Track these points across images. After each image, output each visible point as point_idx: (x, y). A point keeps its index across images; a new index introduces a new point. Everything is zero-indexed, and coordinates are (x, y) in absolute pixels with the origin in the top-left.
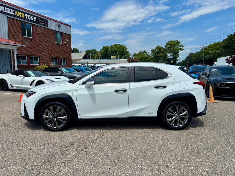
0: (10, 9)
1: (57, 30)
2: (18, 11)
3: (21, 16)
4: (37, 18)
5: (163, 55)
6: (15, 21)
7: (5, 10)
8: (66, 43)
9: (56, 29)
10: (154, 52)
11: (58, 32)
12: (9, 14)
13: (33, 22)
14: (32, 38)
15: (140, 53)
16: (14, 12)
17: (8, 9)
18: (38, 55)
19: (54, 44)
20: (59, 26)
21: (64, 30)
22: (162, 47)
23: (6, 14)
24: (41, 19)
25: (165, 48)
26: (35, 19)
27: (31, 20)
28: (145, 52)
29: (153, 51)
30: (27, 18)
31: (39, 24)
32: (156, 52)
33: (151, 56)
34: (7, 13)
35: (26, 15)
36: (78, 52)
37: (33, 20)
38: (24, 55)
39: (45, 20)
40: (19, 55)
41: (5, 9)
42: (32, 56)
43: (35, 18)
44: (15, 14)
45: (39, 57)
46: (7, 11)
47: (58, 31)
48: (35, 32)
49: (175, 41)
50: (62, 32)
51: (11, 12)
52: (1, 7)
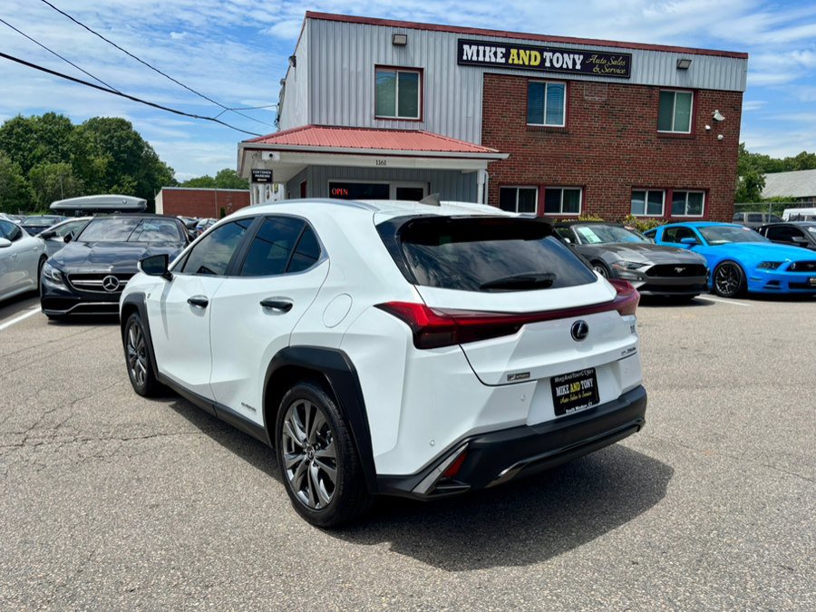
0: (493, 49)
1: (673, 85)
2: (519, 47)
3: (527, 63)
4: (587, 55)
6: (508, 82)
7: (478, 55)
8: (708, 127)
9: (671, 78)
11: (677, 92)
12: (490, 63)
13: (573, 71)
14: (563, 126)
16: (507, 55)
17: (488, 49)
18: (580, 180)
19: (653, 138)
20: (681, 66)
21: (705, 76)
23: (475, 66)
24: (601, 55)
26: (578, 62)
27: (565, 66)
30: (548, 64)
31: (596, 75)
34: (484, 62)
35: (545, 54)
37: (571, 67)
38: (528, 184)
39: (617, 56)
40: (511, 184)
41: (478, 51)
42: (554, 186)
43: (579, 59)
44: (507, 60)
45: (584, 188)
46: (484, 56)
47: (678, 85)
48: (575, 104)
50: (695, 86)
51: (496, 57)
52: (466, 47)
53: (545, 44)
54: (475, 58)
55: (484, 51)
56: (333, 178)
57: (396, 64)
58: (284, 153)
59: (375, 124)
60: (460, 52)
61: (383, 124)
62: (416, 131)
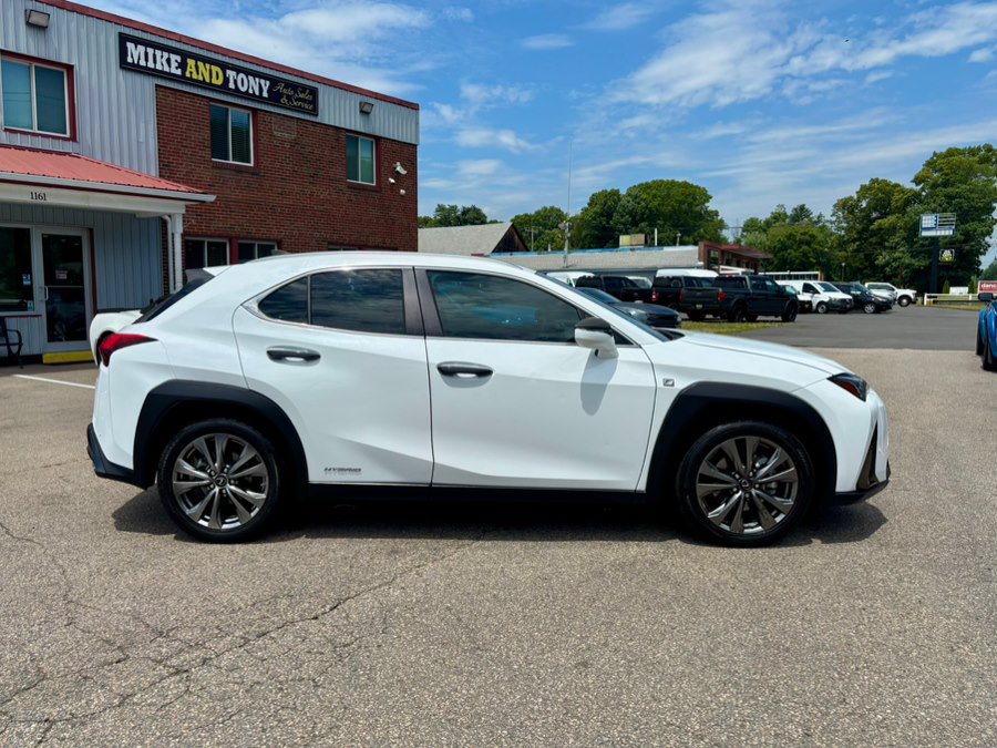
0: (166, 55)
1: (358, 129)
2: (197, 58)
3: (208, 80)
4: (274, 81)
5: (901, 224)
6: (187, 101)
7: (147, 60)
8: (393, 181)
9: (354, 122)
10: (852, 212)
11: (360, 137)
12: (162, 72)
13: (259, 99)
14: (252, 165)
15: (778, 217)
16: (183, 66)
17: (158, 53)
18: (275, 234)
19: (344, 187)
20: (364, 109)
21: (387, 124)
22: (897, 185)
23: (149, 75)
24: (289, 84)
25: (911, 190)
26: (265, 89)
27: (251, 91)
28: (802, 212)
29: (846, 206)
30: (232, 86)
31: (285, 107)
32: (862, 210)
33: (833, 228)
34: (155, 70)
35: (229, 72)
36: (483, 223)
37: (257, 93)
38: (219, 236)
39: (304, 88)
40: (198, 235)
41: (146, 54)
42: (247, 239)
43: (266, 85)
44: (184, 71)
45: (279, 242)
46: (155, 62)
47: (363, 131)
48: (264, 139)
49: (973, 152)
50: (377, 134)
51: (170, 66)
52: (130, 46)
53: (227, 60)
54: (143, 63)
55: (154, 56)
57: (32, 53)
59: (5, 137)
60: (123, 52)
62: (69, 154)
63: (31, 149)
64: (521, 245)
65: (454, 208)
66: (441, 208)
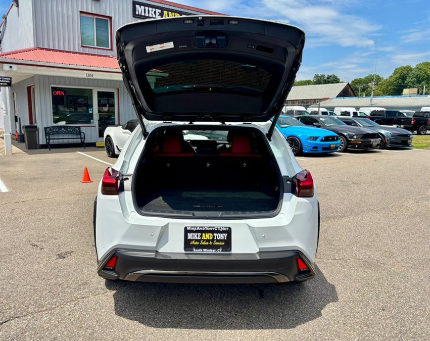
0: (154, 10)
2: (168, 10)
7: (145, 12)
16: (161, 14)
17: (150, 9)
41: (145, 10)
44: (162, 17)
46: (149, 13)
51: (155, 15)
52: (137, 6)
53: (182, 10)
54: (143, 14)
55: (149, 10)
56: (54, 84)
57: (94, 12)
58: (20, 66)
59: (82, 50)
60: (134, 9)
61: (87, 51)
62: (109, 56)
63: (92, 55)
64: (352, 94)
65: (323, 76)
66: (317, 76)
